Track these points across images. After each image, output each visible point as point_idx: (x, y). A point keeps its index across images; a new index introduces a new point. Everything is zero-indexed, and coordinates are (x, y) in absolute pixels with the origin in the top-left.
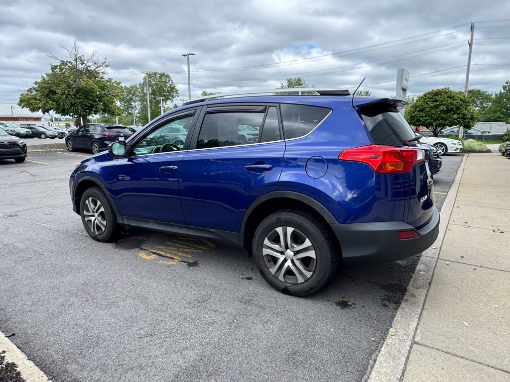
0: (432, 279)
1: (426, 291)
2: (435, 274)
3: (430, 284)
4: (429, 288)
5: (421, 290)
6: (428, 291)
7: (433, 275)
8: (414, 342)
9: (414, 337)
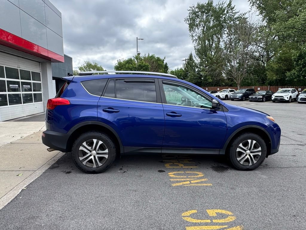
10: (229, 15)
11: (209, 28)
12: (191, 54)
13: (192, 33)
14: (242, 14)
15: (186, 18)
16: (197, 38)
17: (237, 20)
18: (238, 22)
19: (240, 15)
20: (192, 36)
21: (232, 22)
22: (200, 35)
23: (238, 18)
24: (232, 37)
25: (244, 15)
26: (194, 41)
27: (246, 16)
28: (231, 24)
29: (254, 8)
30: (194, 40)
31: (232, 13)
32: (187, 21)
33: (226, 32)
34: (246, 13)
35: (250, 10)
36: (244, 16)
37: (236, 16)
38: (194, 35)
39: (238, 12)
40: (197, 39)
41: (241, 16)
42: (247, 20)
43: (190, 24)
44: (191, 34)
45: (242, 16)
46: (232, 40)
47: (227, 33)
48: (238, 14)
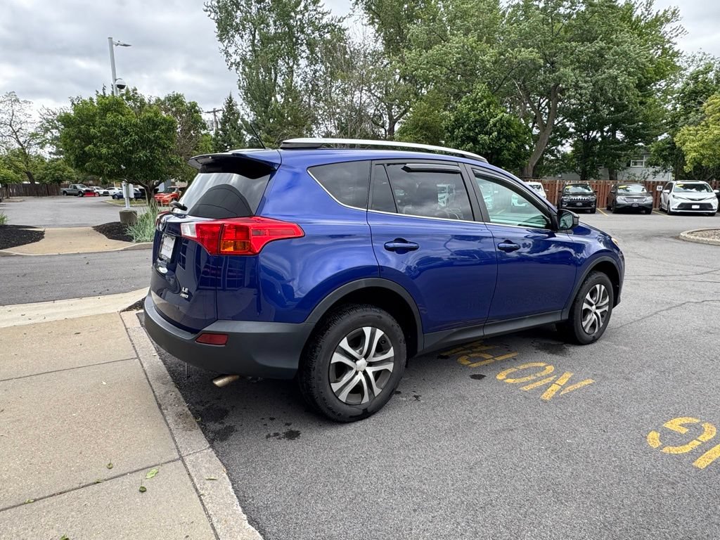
0: (163, 414)
1: (157, 394)
2: (163, 421)
3: (160, 406)
4: (156, 400)
5: (163, 393)
6: (155, 396)
7: (166, 421)
8: (138, 357)
9: (140, 360)
10: (309, 15)
11: (266, 40)
12: (230, 98)
13: (225, 44)
14: (337, 20)
15: (209, 4)
16: (238, 60)
17: (326, 31)
18: (328, 36)
19: (332, 20)
20: (227, 53)
21: (317, 34)
22: (244, 53)
23: (327, 25)
24: (319, 68)
25: (339, 21)
26: (231, 66)
27: (344, 25)
28: (314, 38)
29: (360, 11)
30: (232, 64)
31: (315, 13)
32: (211, 12)
33: (303, 55)
34: (345, 18)
35: (352, 13)
36: (340, 24)
37: (324, 22)
38: (231, 50)
39: (329, 13)
40: (239, 63)
41: (333, 22)
42: (346, 32)
43: (219, 22)
44: (224, 48)
45: (336, 24)
46: (317, 74)
47: (307, 58)
48: (328, 16)
